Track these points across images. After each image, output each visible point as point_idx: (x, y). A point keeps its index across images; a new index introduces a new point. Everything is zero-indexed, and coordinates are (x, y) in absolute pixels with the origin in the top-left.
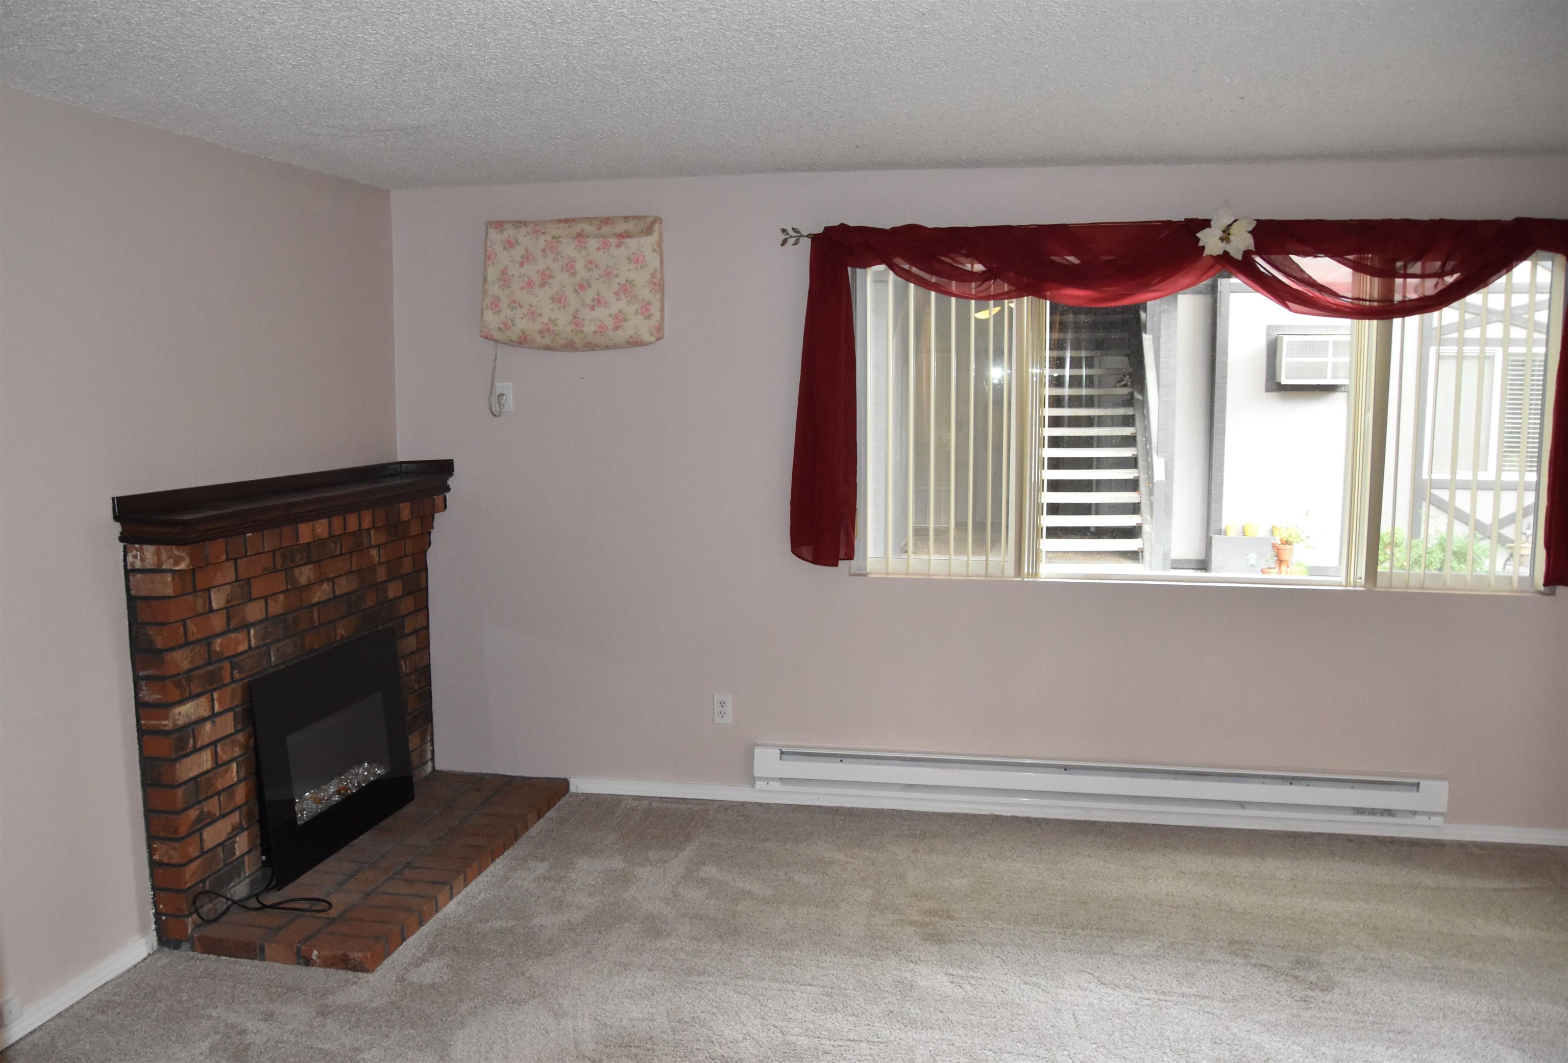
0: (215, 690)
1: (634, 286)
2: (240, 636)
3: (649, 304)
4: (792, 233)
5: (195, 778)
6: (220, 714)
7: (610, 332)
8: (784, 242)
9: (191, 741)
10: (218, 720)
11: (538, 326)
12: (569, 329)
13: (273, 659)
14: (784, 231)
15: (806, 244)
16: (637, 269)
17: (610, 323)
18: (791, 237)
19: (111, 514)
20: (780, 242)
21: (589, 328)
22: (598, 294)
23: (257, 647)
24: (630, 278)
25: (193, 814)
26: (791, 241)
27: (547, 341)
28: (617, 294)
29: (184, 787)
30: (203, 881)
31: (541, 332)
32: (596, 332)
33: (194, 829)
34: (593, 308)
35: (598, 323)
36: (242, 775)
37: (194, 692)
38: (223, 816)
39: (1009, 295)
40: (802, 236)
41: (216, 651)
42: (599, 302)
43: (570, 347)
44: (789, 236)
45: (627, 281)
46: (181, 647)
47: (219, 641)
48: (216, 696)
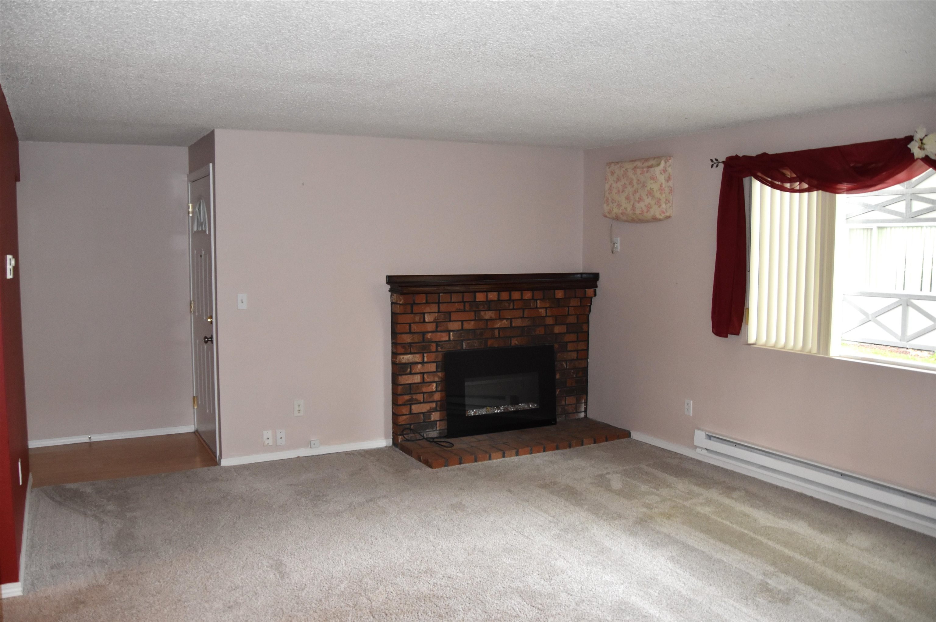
0: (425, 353)
1: (653, 191)
2: (444, 334)
3: (660, 200)
4: (715, 161)
5: (410, 384)
6: (427, 362)
7: (645, 214)
8: (712, 166)
9: (409, 370)
10: (426, 365)
11: (621, 211)
12: (631, 212)
13: (464, 347)
14: (712, 161)
15: (721, 166)
16: (654, 183)
17: (645, 209)
18: (715, 163)
19: (386, 282)
20: (710, 167)
21: (638, 212)
22: (640, 196)
23: (454, 340)
24: (652, 188)
25: (407, 397)
26: (715, 165)
27: (624, 218)
28: (647, 195)
29: (402, 386)
30: (411, 425)
31: (622, 214)
32: (640, 214)
33: (407, 403)
34: (639, 202)
35: (641, 209)
36: (439, 389)
37: (412, 351)
38: (424, 402)
39: (808, 190)
40: (720, 162)
41: (428, 338)
42: (641, 199)
43: (633, 221)
44: (714, 163)
45: (650, 189)
46: (407, 333)
47: (430, 334)
48: (425, 355)
